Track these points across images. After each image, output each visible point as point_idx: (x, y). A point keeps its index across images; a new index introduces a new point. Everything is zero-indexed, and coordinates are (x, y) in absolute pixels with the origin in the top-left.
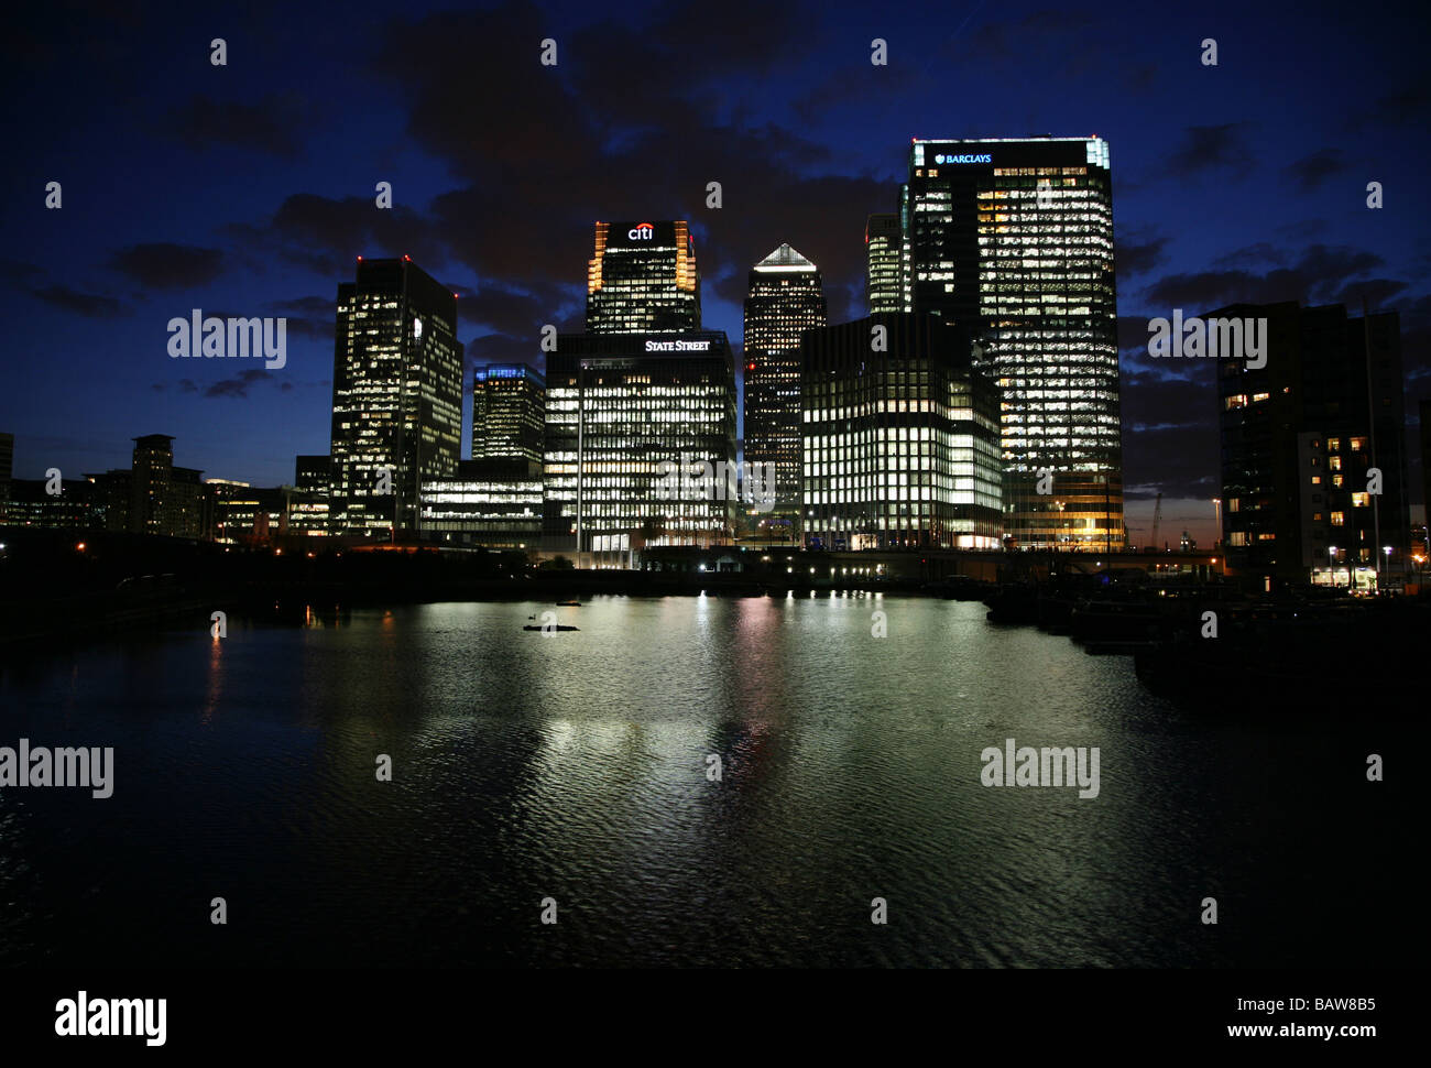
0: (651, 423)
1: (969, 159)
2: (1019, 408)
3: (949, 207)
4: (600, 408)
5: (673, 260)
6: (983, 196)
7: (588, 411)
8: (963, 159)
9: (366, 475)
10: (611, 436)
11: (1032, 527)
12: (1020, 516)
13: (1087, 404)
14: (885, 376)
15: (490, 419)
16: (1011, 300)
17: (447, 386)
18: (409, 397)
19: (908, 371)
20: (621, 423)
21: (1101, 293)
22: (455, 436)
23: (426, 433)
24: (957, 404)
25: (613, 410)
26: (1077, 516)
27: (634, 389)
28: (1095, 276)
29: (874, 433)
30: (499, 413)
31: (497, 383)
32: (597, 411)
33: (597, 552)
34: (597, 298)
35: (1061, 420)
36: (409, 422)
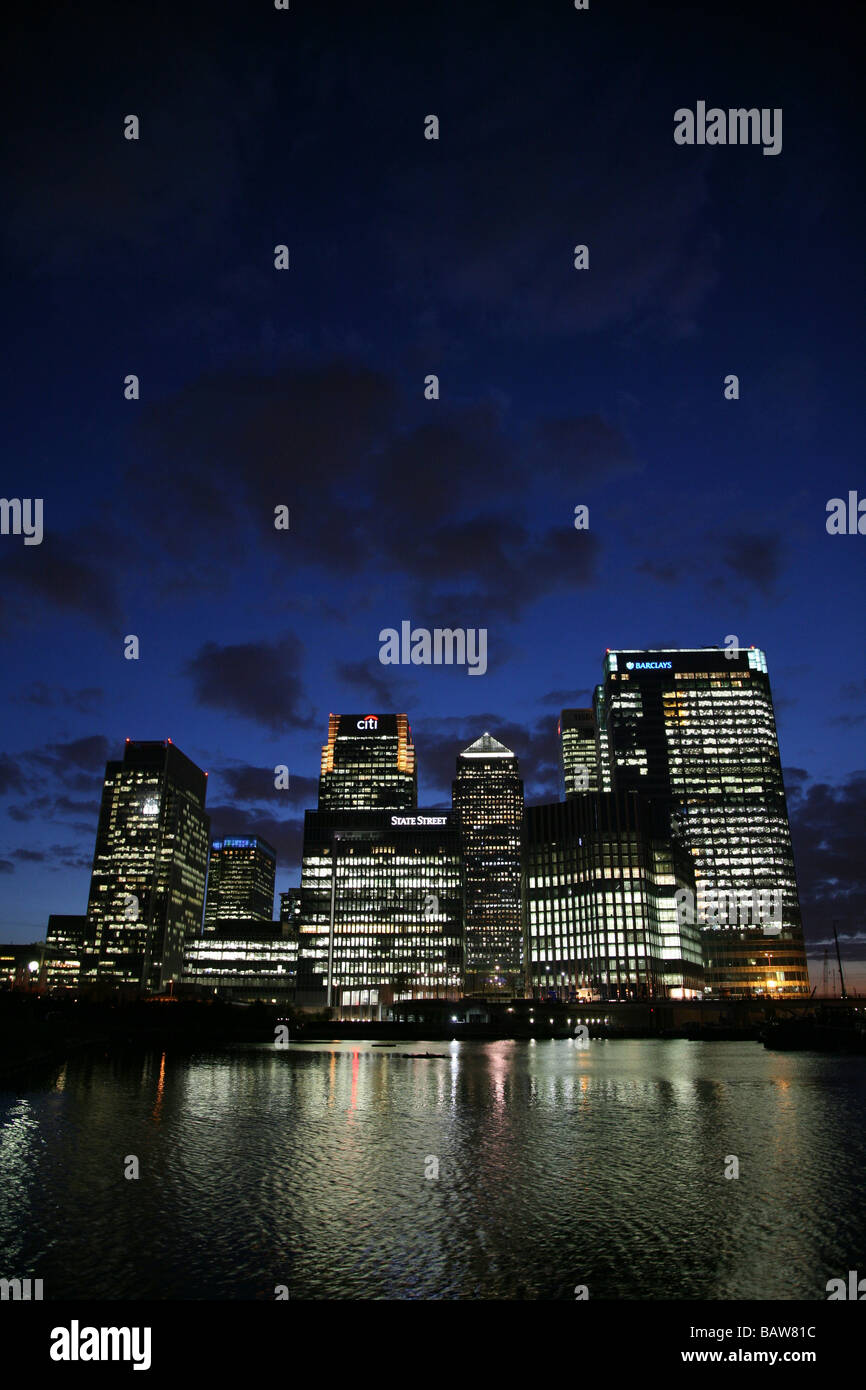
0: (395, 889)
1: (654, 665)
2: (711, 873)
3: (640, 705)
4: (351, 875)
5: (395, 747)
6: (667, 696)
7: (340, 878)
8: (649, 666)
9: (118, 934)
10: (361, 900)
11: (730, 980)
12: (718, 970)
13: (767, 870)
14: (601, 847)
15: (223, 884)
16: (696, 781)
17: (195, 853)
18: (163, 863)
19: (619, 842)
20: (370, 889)
21: (770, 775)
22: (199, 899)
23: (176, 897)
24: (662, 871)
25: (362, 877)
26: (768, 969)
27: (381, 858)
28: (764, 760)
29: (593, 896)
30: (230, 879)
31: (231, 853)
32: (348, 878)
33: (345, 1007)
34: (329, 778)
35: (746, 884)
36: (161, 885)
